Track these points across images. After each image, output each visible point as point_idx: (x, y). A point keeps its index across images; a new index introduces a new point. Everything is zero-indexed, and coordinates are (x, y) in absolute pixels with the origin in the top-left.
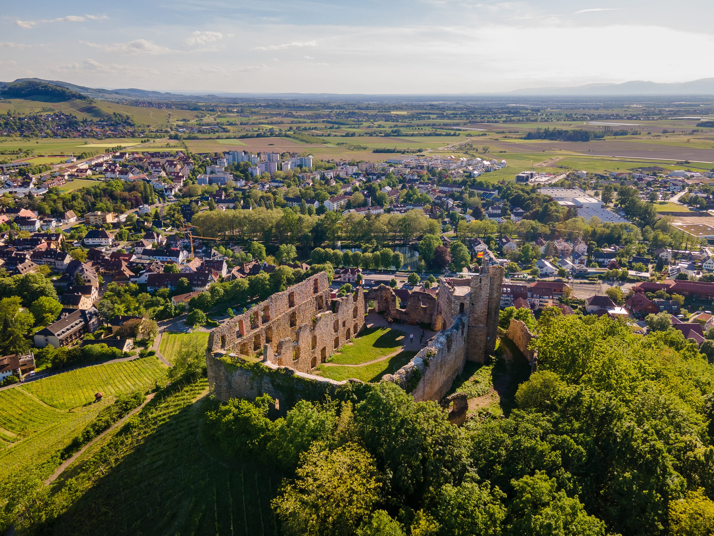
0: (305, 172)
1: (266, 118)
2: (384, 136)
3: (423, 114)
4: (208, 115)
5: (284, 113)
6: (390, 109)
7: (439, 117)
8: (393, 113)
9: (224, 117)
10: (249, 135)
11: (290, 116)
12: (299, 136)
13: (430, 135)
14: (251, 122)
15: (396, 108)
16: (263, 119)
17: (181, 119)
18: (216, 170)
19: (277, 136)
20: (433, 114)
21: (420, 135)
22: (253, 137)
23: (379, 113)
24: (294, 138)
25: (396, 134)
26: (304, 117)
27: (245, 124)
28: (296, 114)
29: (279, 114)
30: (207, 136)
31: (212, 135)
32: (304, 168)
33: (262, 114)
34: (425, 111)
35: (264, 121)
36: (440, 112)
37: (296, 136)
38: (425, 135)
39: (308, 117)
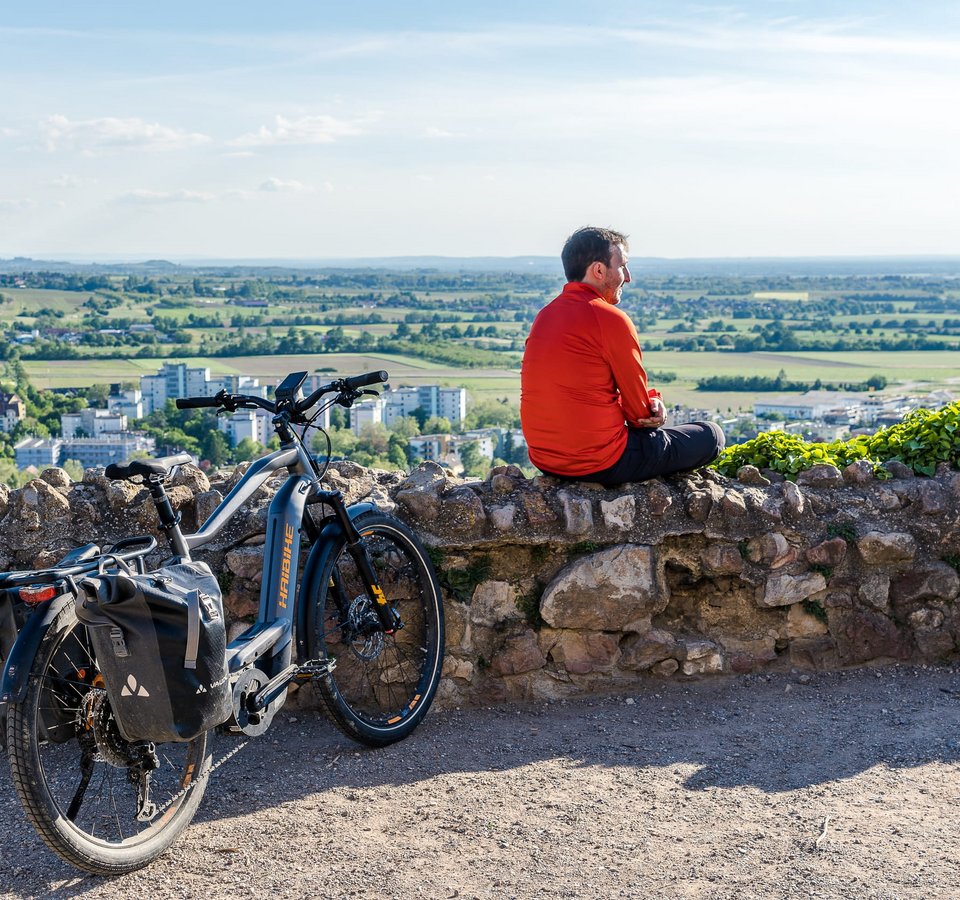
0: (436, 430)
1: (324, 309)
2: (737, 350)
3: (866, 298)
4: (127, 301)
5: (386, 296)
6: (747, 287)
7: (925, 307)
8: (759, 296)
9: (180, 306)
10: (254, 345)
11: (405, 304)
12: (431, 349)
13: (902, 347)
14: (268, 319)
15: (769, 284)
16: (313, 310)
17: (36, 308)
18: (98, 424)
19: (350, 349)
20: (902, 299)
21: (868, 347)
22: (267, 353)
23: (711, 298)
24: (411, 354)
25: (779, 342)
26: (453, 306)
27: (249, 324)
28: (427, 299)
29: (370, 298)
30: (109, 350)
31: (125, 349)
32: (434, 419)
33: (310, 299)
34: (872, 293)
35: (314, 316)
36: (927, 295)
37: (419, 347)
38: (885, 347)
39: (467, 307)
